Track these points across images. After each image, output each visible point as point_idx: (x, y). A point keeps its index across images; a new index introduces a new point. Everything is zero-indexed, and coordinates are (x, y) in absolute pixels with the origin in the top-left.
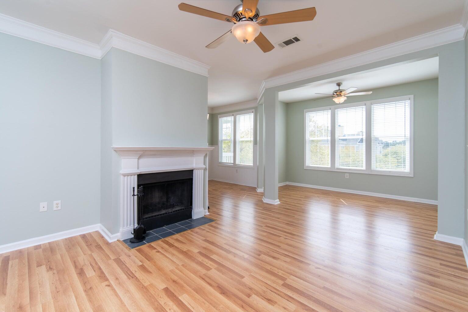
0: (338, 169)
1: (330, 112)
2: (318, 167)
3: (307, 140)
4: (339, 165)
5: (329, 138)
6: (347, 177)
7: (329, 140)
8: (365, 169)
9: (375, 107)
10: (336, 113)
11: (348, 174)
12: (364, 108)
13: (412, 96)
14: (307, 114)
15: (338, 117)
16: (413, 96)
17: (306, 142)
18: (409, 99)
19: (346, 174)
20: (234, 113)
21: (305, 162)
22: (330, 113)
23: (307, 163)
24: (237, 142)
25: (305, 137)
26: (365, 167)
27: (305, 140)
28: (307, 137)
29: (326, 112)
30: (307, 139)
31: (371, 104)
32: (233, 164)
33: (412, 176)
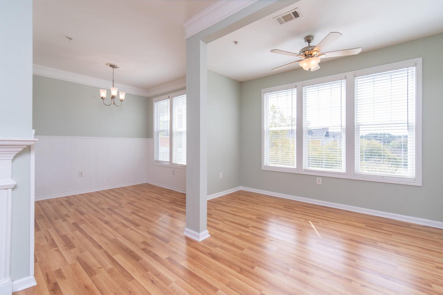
0: (306, 170)
1: (296, 91)
2: (280, 168)
3: (265, 131)
4: (308, 166)
5: (295, 128)
6: (319, 182)
7: (294, 130)
8: (345, 172)
9: (358, 80)
10: (304, 91)
11: (320, 179)
12: (344, 83)
13: (419, 60)
14: (265, 96)
15: (306, 98)
16: (421, 59)
17: (264, 134)
18: (416, 65)
19: (318, 178)
20: (171, 95)
21: (263, 161)
22: (296, 93)
23: (265, 161)
24: (175, 133)
25: (263, 127)
26: (345, 169)
27: (263, 130)
28: (265, 127)
29: (289, 92)
30: (265, 129)
31: (355, 76)
32: (169, 164)
33: (419, 184)
